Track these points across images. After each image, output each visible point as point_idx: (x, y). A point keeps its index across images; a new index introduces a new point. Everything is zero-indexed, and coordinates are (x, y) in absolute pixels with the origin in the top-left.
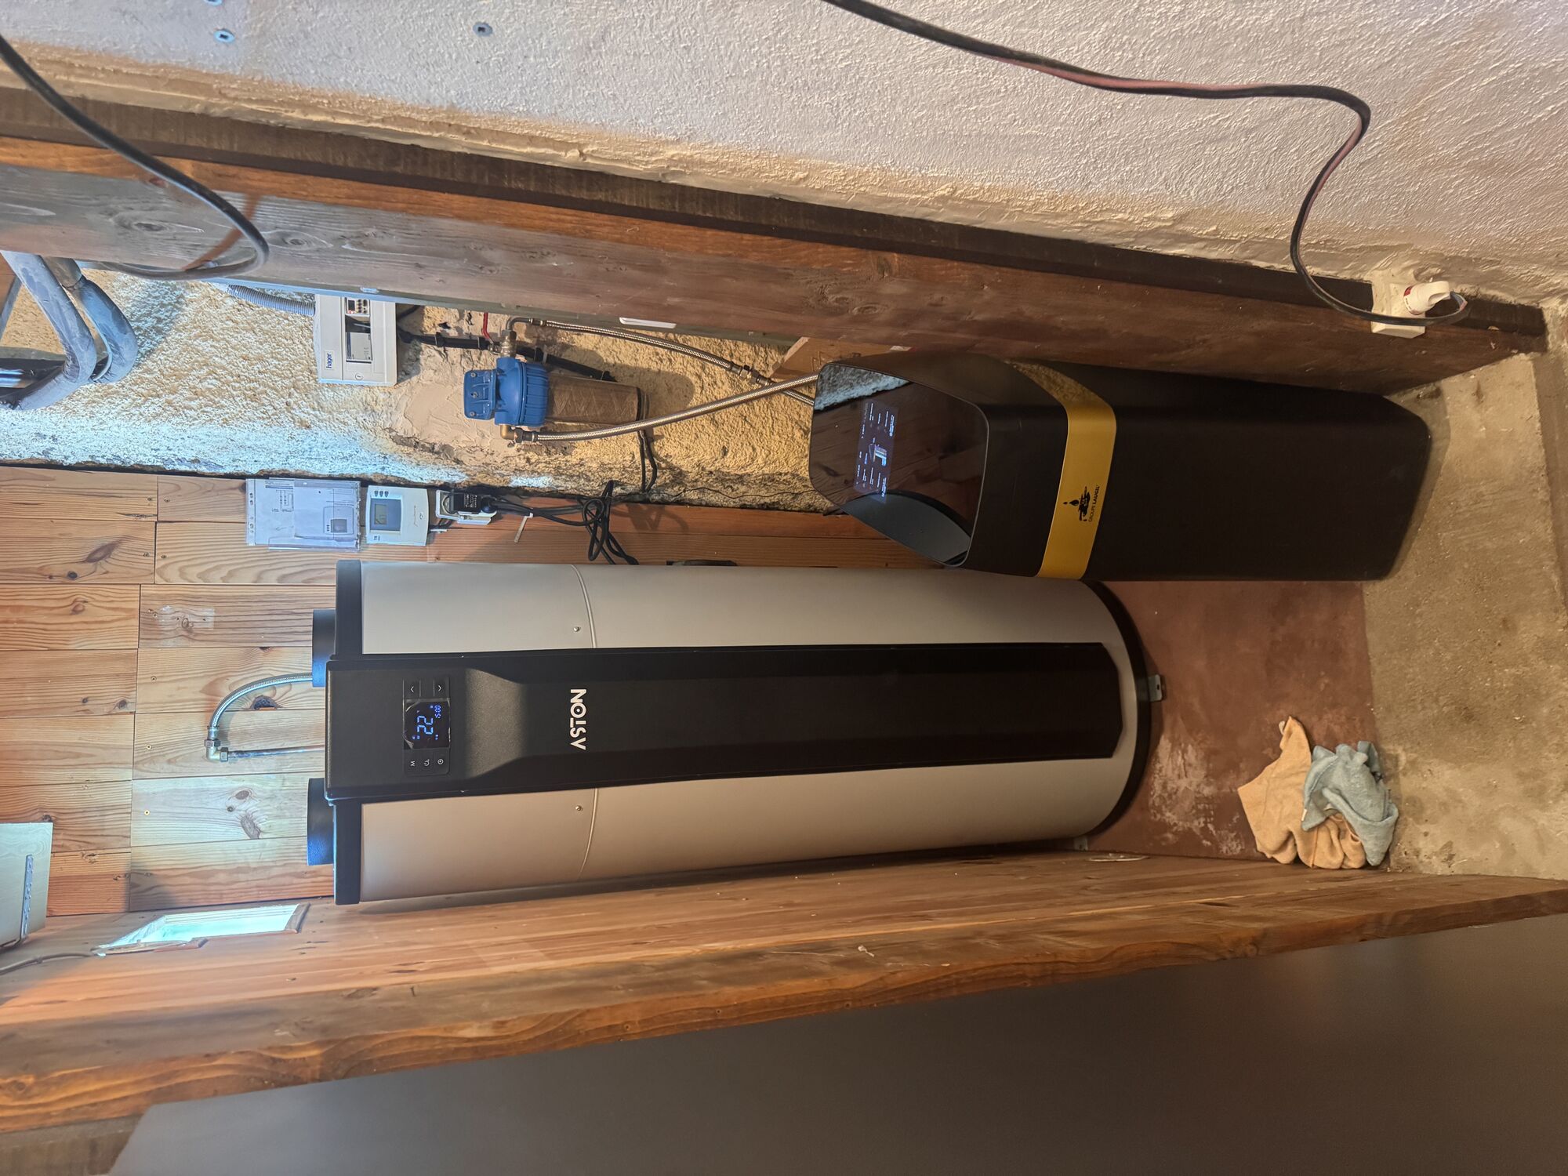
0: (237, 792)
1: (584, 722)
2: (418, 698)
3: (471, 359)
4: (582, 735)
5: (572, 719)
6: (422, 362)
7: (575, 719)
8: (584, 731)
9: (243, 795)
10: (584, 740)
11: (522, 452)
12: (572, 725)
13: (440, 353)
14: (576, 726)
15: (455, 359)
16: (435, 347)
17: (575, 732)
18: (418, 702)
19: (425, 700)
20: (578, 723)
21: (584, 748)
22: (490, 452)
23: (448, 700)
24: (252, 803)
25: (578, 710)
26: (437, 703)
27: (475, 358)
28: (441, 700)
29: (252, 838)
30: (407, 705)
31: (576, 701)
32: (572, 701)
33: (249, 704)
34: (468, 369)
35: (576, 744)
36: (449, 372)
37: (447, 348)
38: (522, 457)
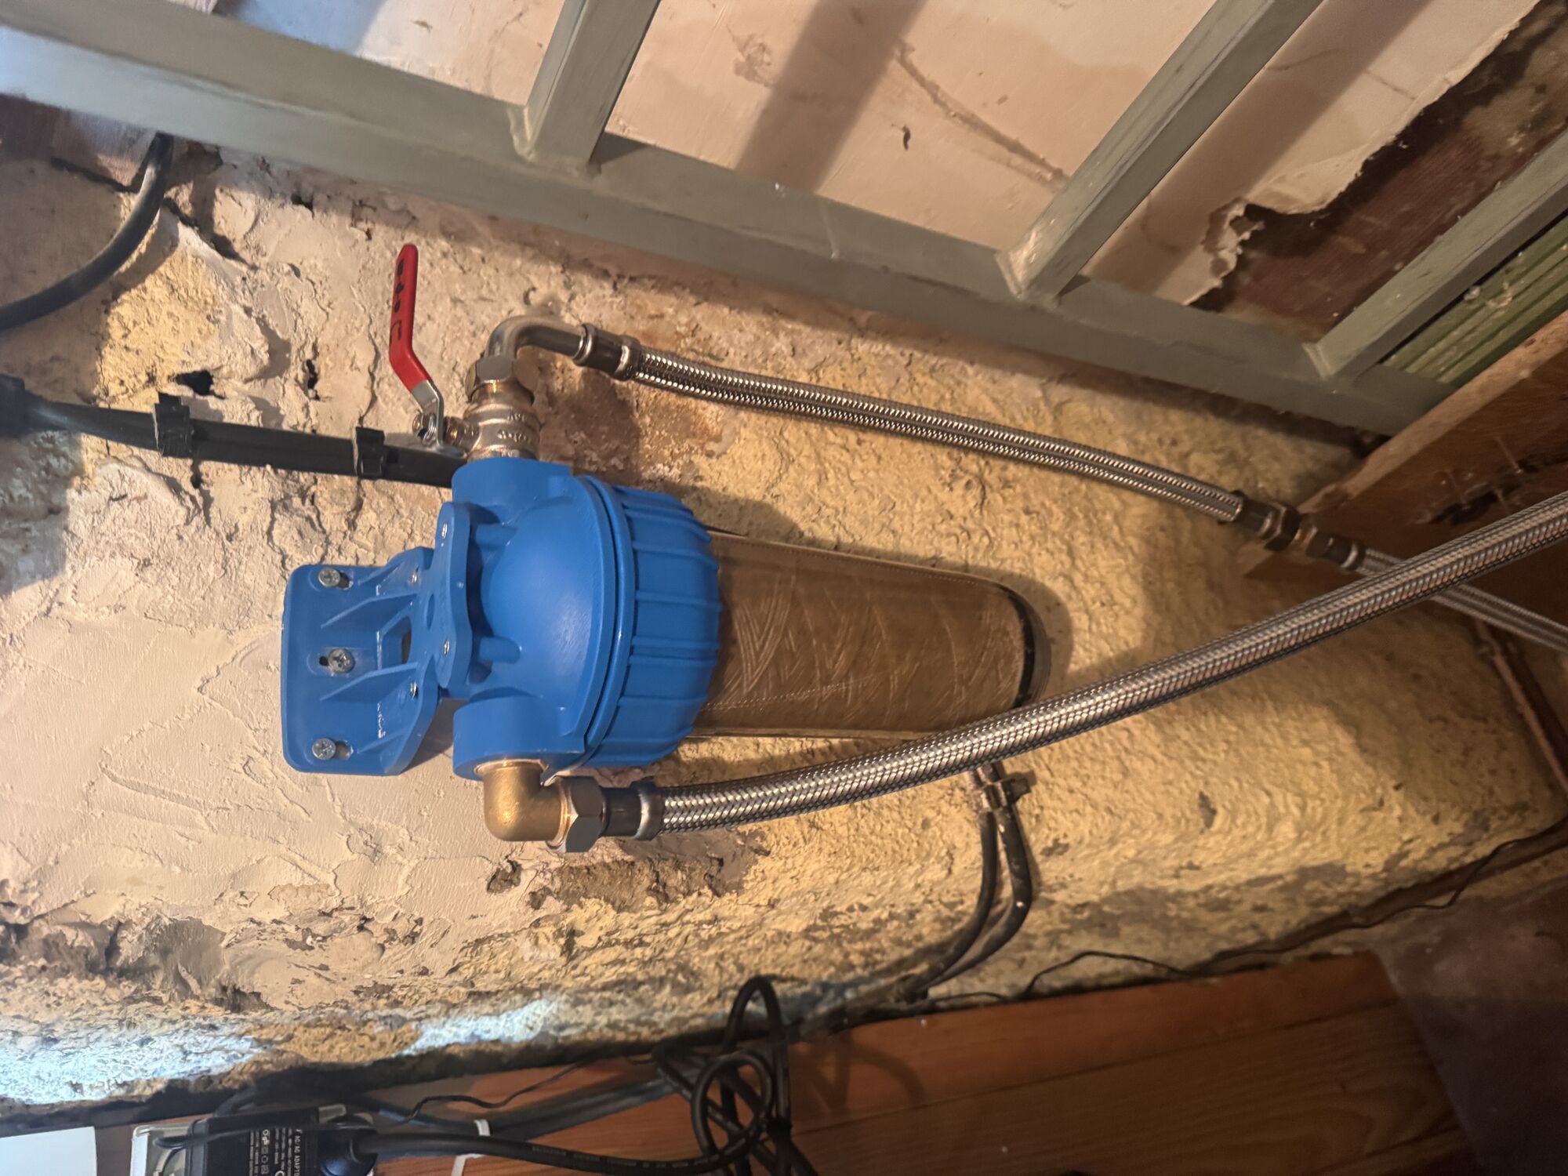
3: (315, 523)
6: (79, 520)
11: (552, 905)
13: (173, 486)
15: (243, 520)
16: (152, 457)
22: (402, 927)
27: (332, 519)
34: (299, 559)
36: (211, 571)
37: (208, 467)
38: (549, 930)
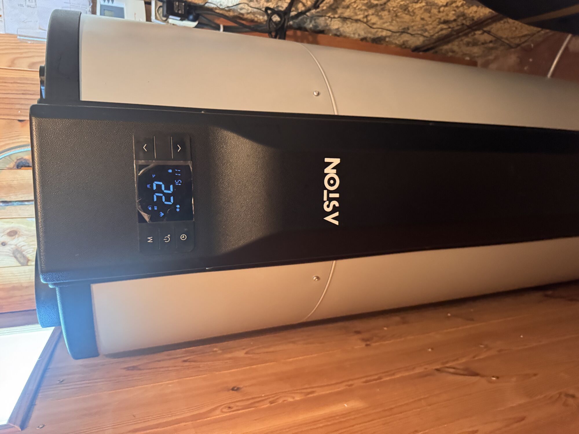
0: (8, 231)
1: (337, 195)
2: (153, 158)
4: (335, 209)
5: (325, 192)
7: (329, 192)
8: (337, 205)
9: (13, 233)
10: (337, 214)
12: (325, 198)
14: (330, 200)
17: (328, 206)
18: (152, 164)
19: (161, 163)
20: (332, 195)
21: (336, 223)
23: (190, 163)
24: (21, 239)
25: (332, 182)
26: (177, 167)
28: (181, 163)
29: (23, 265)
30: (140, 167)
31: (330, 172)
32: (326, 171)
33: (12, 165)
35: (329, 219)
